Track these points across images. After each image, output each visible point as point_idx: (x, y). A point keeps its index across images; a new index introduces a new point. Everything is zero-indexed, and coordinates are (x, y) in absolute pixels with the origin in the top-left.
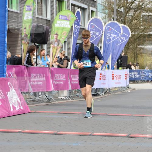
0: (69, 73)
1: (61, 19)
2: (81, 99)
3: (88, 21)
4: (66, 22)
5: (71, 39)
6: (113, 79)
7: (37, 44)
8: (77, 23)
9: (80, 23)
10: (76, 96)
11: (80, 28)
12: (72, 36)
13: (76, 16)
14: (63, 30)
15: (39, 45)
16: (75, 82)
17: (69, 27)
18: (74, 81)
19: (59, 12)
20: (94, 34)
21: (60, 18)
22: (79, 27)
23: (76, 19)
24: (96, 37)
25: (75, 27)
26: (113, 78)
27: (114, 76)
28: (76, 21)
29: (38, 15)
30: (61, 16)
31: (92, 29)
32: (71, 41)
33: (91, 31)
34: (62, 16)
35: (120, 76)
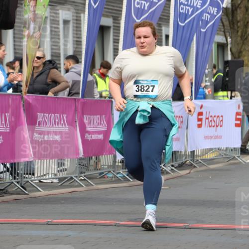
5: (82, 15)
6: (200, 126)
10: (100, 174)
12: (84, 4)
16: (95, 137)
18: (93, 133)
26: (200, 123)
27: (203, 117)
32: (82, 19)
35: (221, 119)
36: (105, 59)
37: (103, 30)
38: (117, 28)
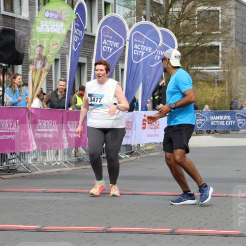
0: (65, 117)
1: (49, 17)
2: (86, 165)
3: (99, 21)
4: (58, 23)
5: (67, 56)
6: (144, 128)
7: (4, 65)
8: (78, 25)
9: (85, 25)
10: (78, 159)
11: (85, 35)
12: (69, 49)
13: (77, 13)
14: (52, 38)
15: (7, 65)
16: (75, 135)
17: (65, 32)
18: (74, 132)
19: (45, 4)
20: (110, 46)
21: (46, 16)
22: (82, 33)
23: (76, 18)
24: (113, 51)
25: (76, 32)
26: (144, 126)
27: (146, 122)
28: (77, 20)
29: (5, 10)
30: (47, 12)
31: (105, 36)
32: (67, 58)
33: (105, 40)
34: (49, 11)
35: (158, 123)
36: (82, 85)
37: (80, 65)
38: (90, 64)
